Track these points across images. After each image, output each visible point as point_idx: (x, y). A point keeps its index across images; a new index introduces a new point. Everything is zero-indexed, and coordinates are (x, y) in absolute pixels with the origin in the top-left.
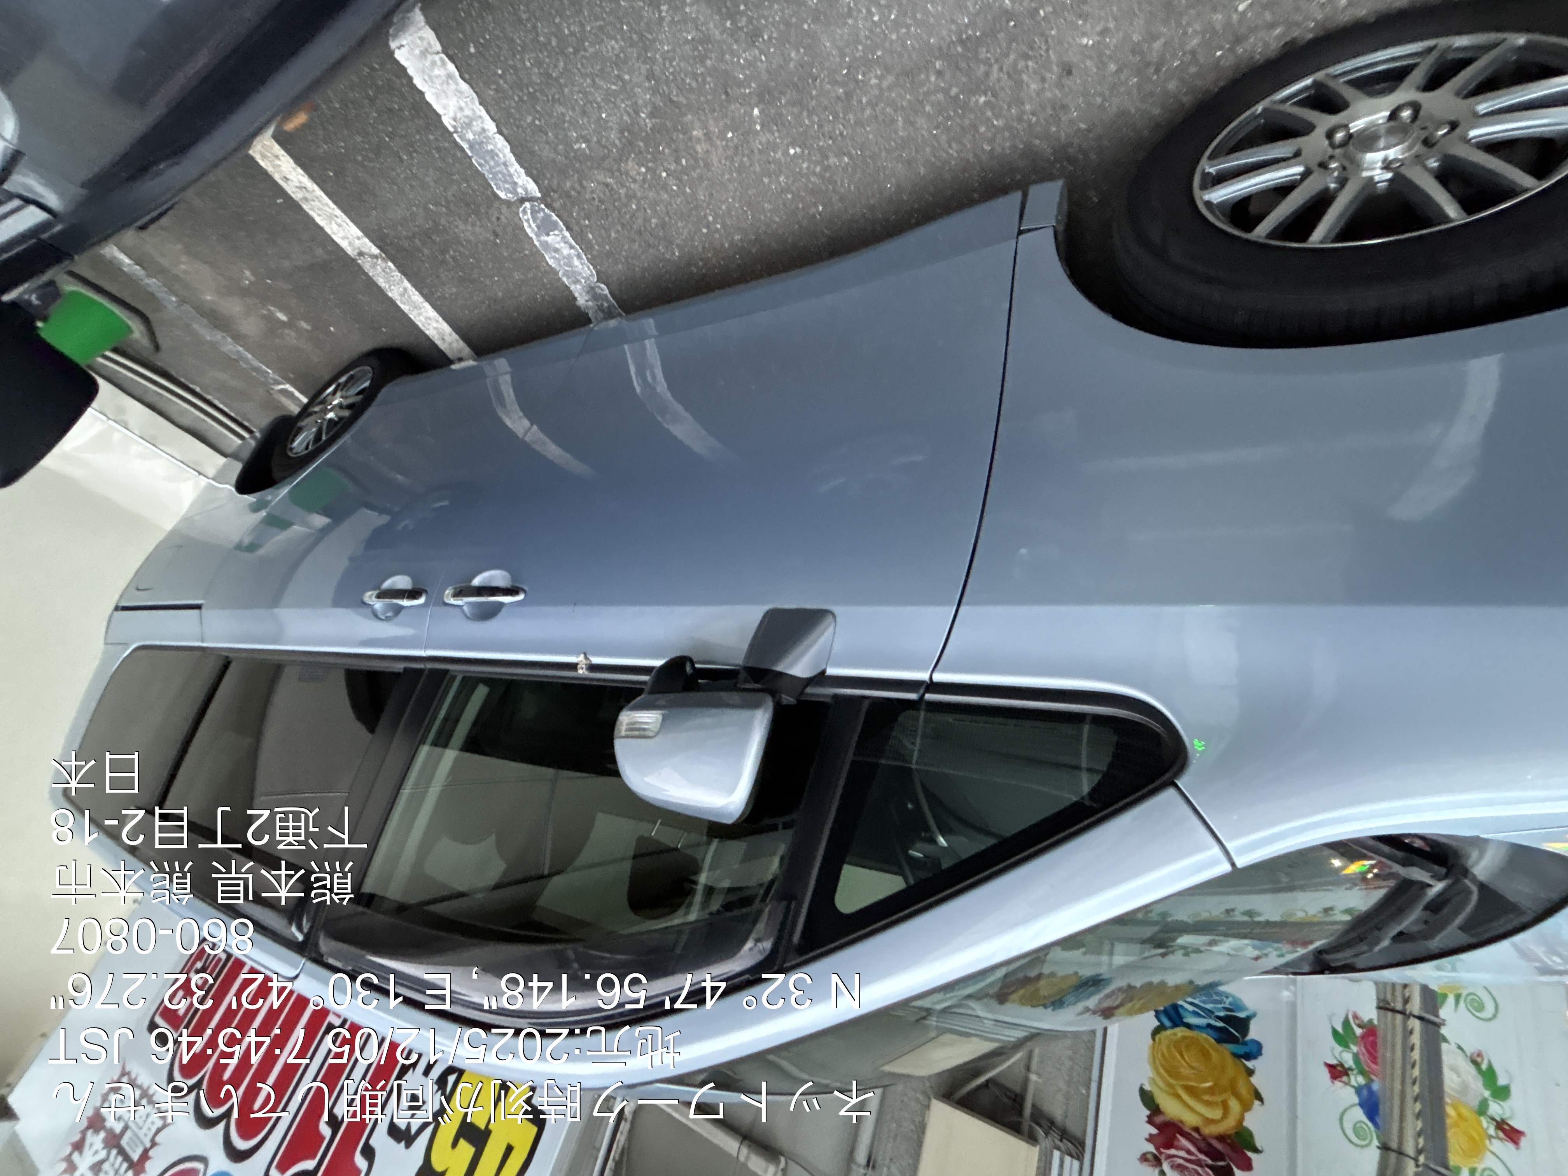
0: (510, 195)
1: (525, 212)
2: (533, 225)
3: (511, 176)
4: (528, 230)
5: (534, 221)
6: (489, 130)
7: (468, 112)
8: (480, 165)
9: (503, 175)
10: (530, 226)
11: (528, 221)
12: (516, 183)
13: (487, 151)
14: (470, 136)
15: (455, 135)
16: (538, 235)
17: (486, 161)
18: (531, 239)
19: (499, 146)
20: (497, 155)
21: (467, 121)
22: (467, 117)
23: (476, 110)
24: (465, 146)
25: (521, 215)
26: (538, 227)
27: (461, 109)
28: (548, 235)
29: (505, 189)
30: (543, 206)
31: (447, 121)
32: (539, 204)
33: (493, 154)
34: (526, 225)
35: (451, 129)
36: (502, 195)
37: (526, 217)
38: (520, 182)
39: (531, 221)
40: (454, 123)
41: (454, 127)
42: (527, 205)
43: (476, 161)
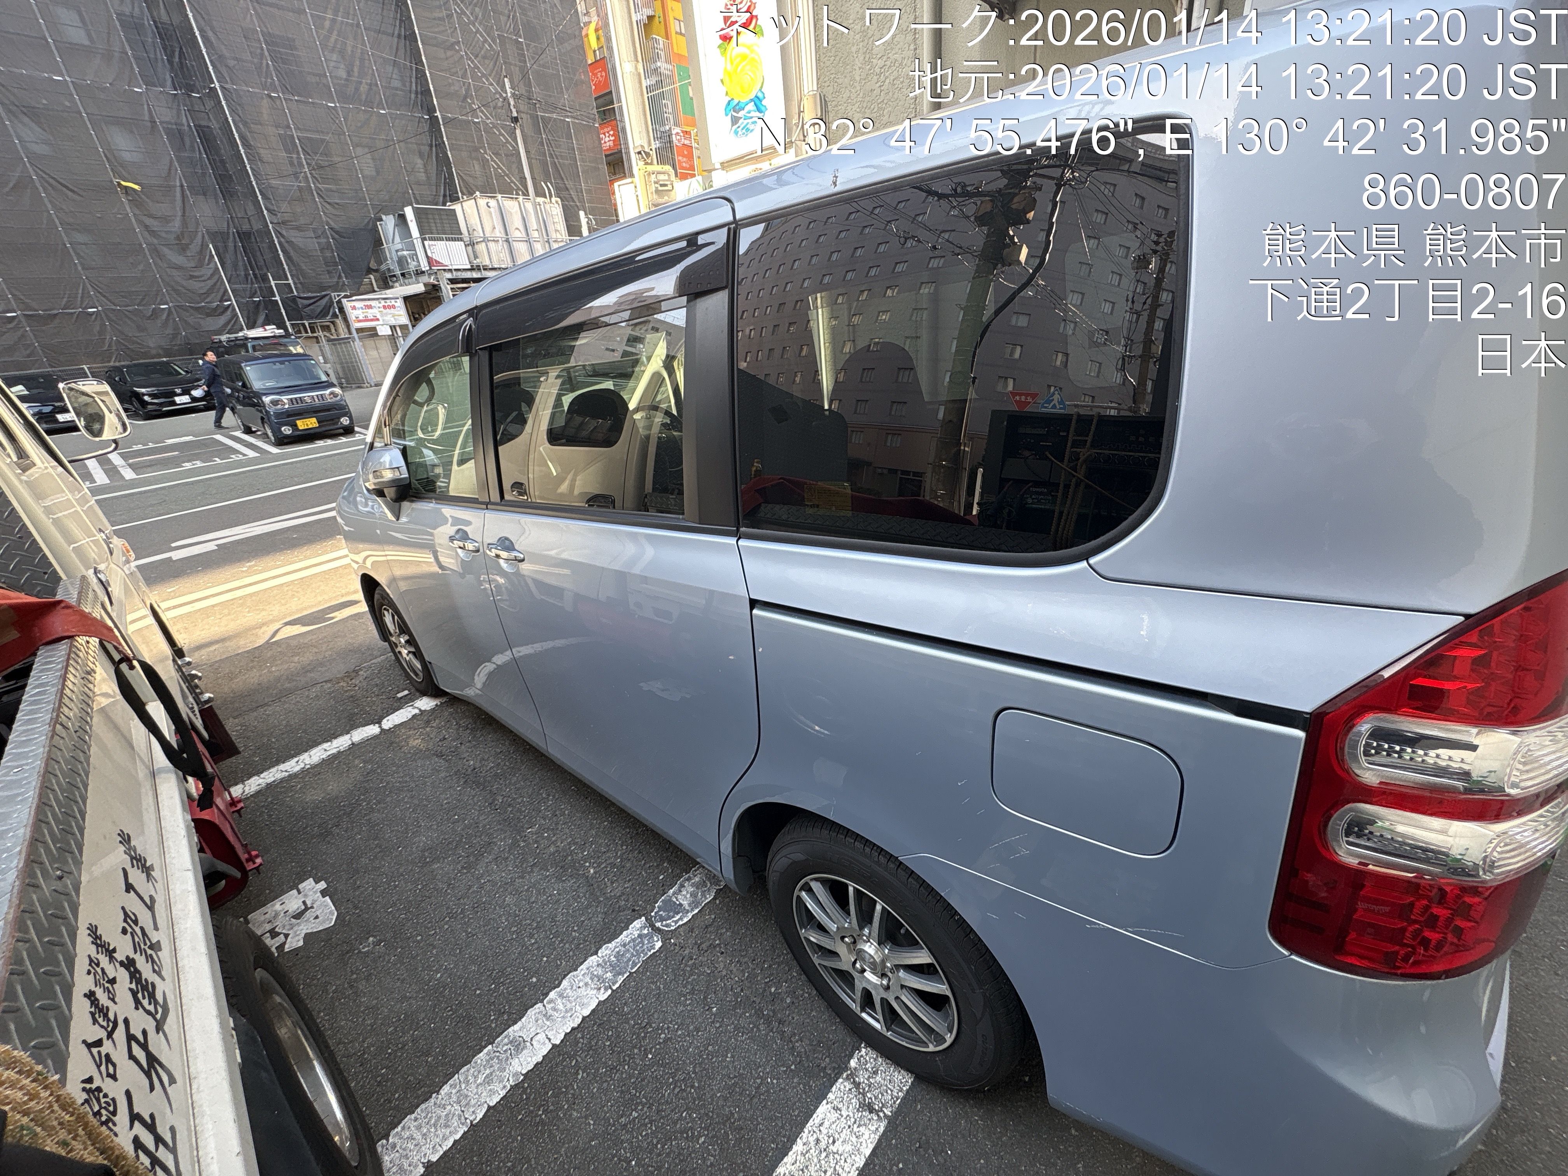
0: (656, 939)
1: (667, 926)
2: (678, 917)
3: (634, 940)
4: (685, 920)
5: (673, 917)
6: (598, 961)
7: (588, 979)
8: (634, 965)
9: (635, 946)
10: (681, 919)
11: (676, 922)
12: (640, 936)
13: (618, 960)
14: (609, 975)
15: (614, 988)
16: (688, 912)
17: (629, 960)
18: (693, 916)
19: (608, 952)
20: (618, 952)
21: (596, 979)
22: (592, 979)
23: (583, 972)
24: (621, 979)
25: (673, 928)
26: (678, 913)
27: (586, 984)
28: (681, 905)
29: (649, 942)
30: (653, 914)
31: (604, 996)
32: (652, 917)
33: (618, 955)
34: (681, 923)
35: (610, 992)
36: (658, 945)
37: (673, 924)
38: (636, 933)
39: (675, 919)
40: (602, 990)
41: (606, 989)
42: (658, 924)
43: (632, 969)
